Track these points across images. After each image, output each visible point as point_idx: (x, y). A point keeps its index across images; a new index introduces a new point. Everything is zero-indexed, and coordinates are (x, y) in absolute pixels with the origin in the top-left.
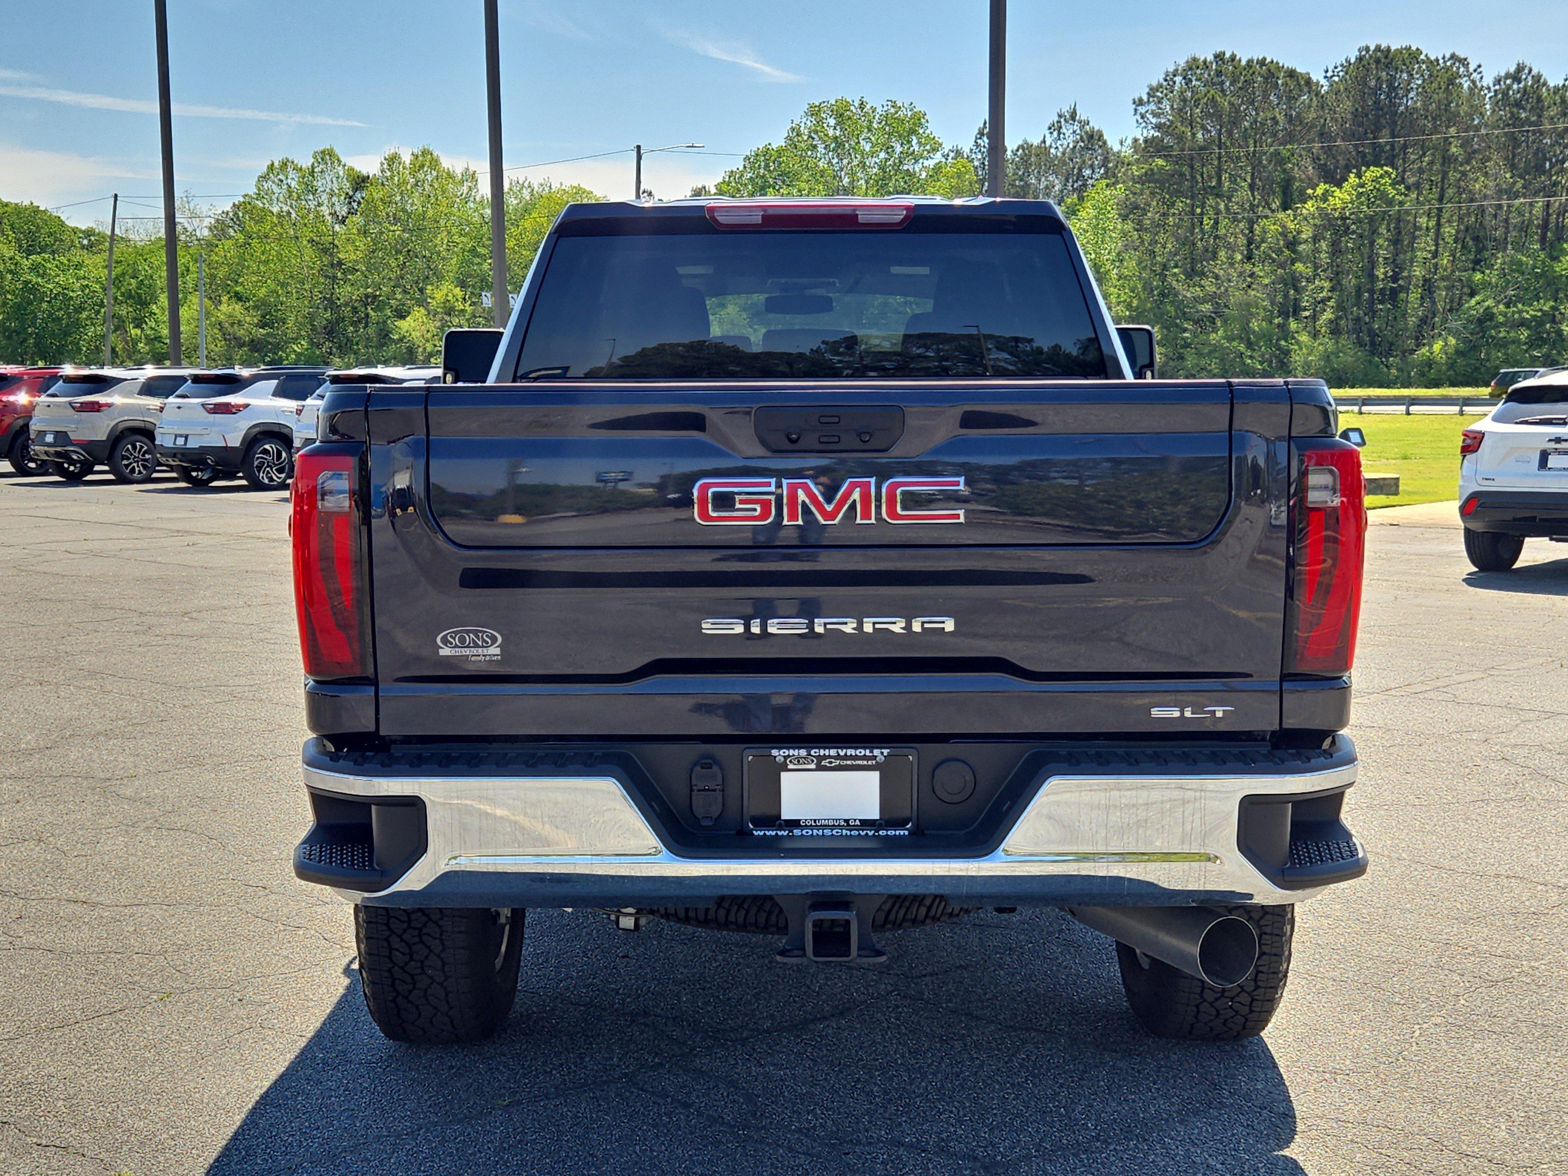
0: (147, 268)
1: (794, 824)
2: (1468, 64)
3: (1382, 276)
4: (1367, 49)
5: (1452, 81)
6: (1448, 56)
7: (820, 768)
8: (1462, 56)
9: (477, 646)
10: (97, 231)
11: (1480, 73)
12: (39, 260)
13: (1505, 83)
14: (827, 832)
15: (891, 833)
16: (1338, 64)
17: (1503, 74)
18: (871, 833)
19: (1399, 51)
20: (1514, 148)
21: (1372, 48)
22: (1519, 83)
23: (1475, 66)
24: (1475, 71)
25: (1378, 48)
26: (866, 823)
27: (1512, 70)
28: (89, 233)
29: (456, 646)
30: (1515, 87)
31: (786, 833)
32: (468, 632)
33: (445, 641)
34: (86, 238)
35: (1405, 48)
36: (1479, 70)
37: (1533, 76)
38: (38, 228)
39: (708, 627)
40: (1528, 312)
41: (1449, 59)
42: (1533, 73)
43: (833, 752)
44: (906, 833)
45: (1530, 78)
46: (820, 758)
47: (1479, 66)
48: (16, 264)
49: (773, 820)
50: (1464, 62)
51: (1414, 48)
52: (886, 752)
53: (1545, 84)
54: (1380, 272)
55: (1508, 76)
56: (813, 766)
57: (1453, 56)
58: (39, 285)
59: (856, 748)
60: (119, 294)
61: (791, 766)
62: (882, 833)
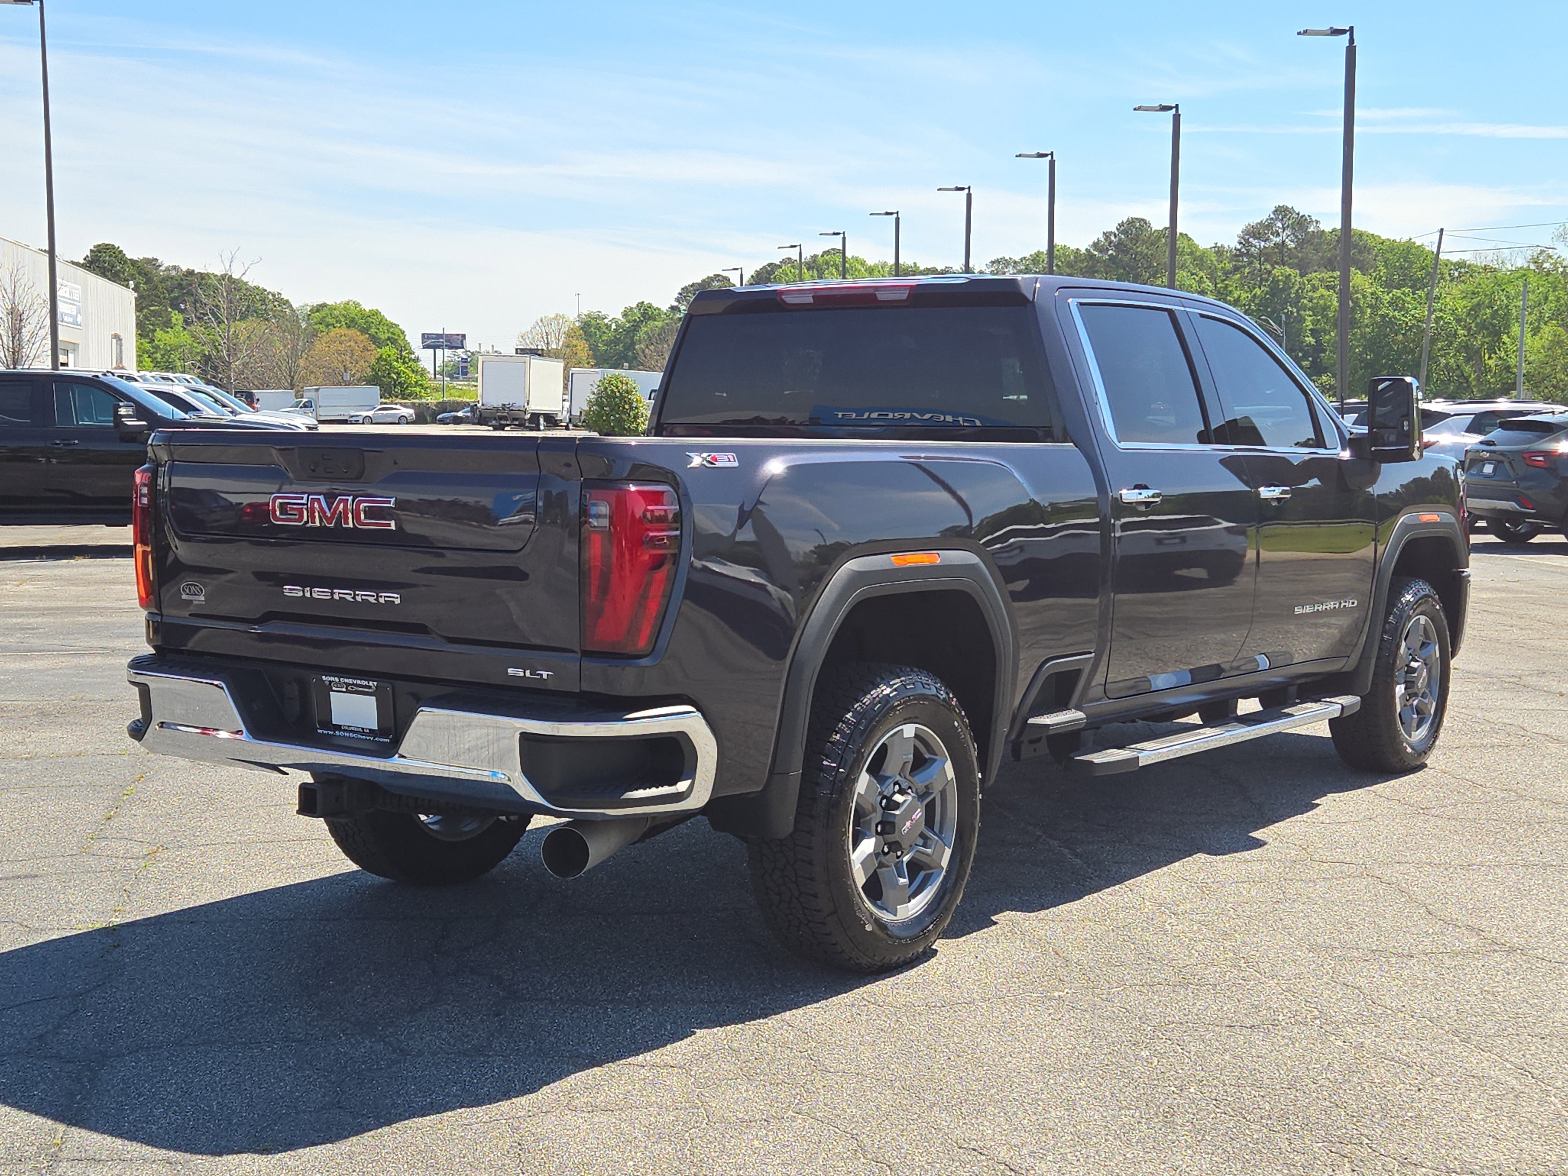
0: (1503, 298)
1: (338, 727)
7: (347, 692)
10: (1468, 262)
12: (1399, 295)
14: (347, 734)
15: (382, 740)
18: (372, 738)
26: (363, 732)
28: (1460, 265)
31: (332, 733)
34: (1457, 270)
38: (1411, 263)
43: (355, 682)
44: (389, 741)
46: (348, 685)
48: (1377, 298)
49: (327, 723)
52: (375, 683)
56: (344, 690)
58: (1395, 318)
59: (361, 680)
60: (1473, 325)
61: (334, 688)
62: (377, 739)
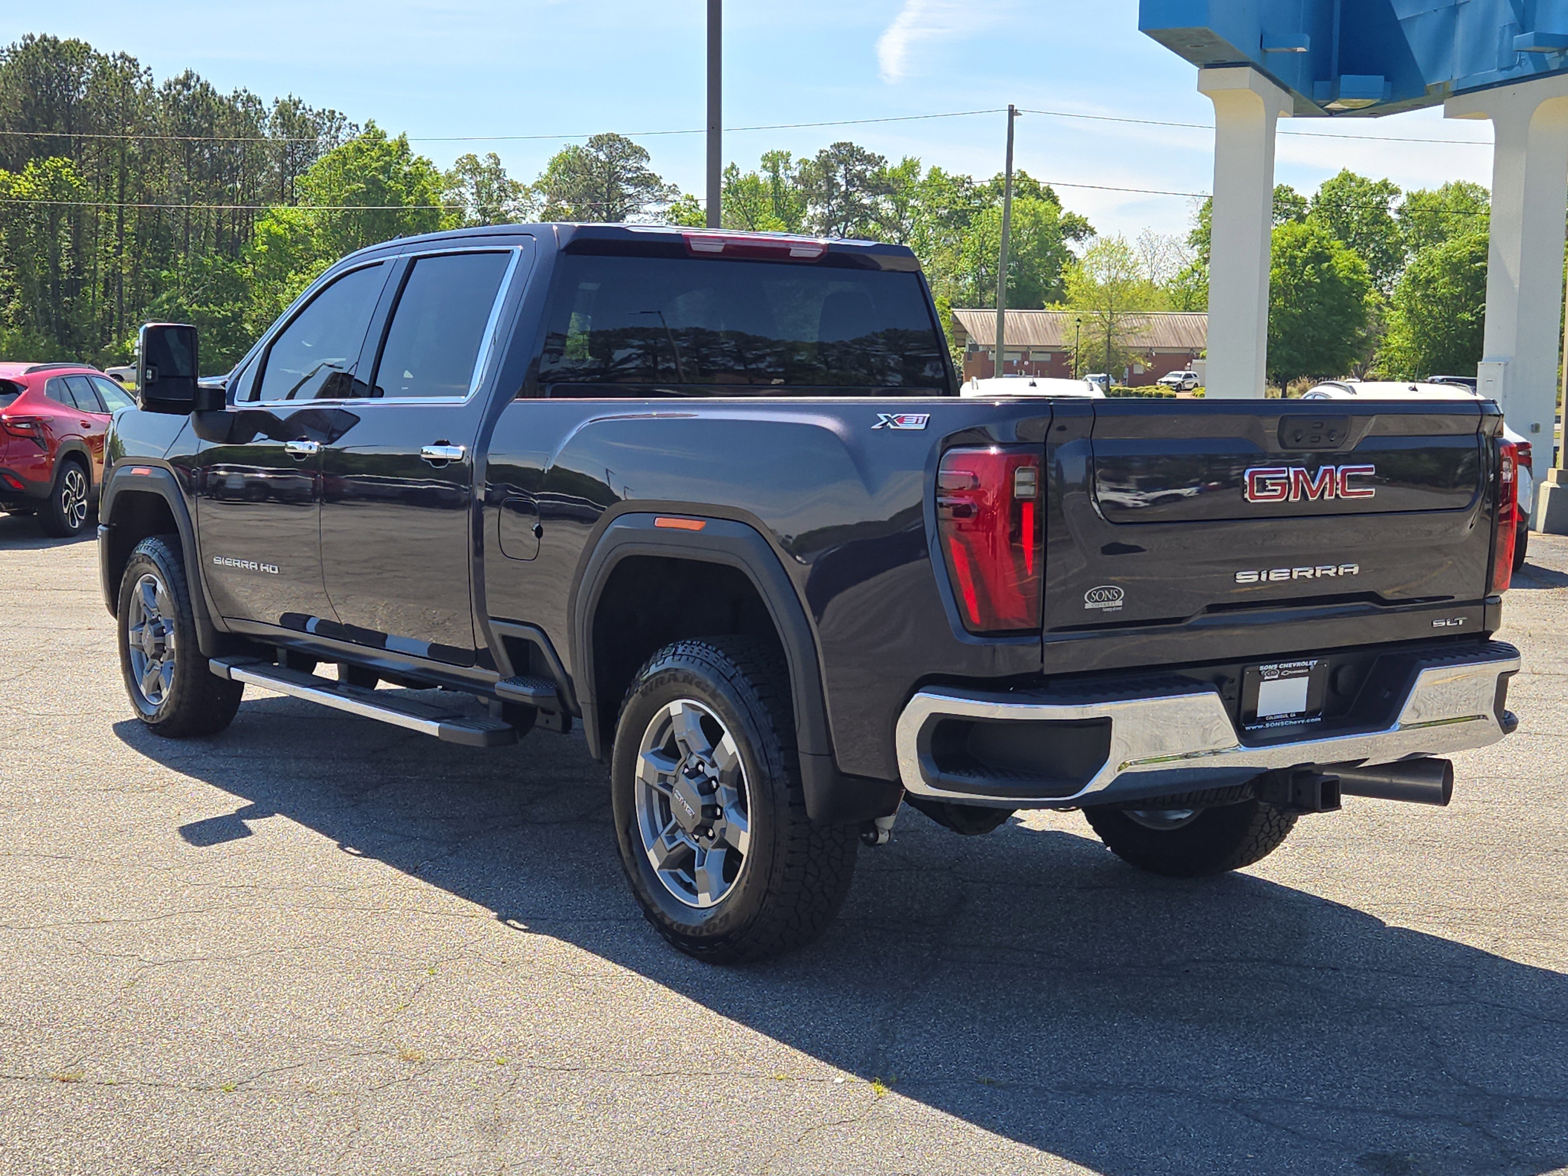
1: (1263, 719)
2: (138, 65)
3: (66, 268)
4: (32, 38)
5: (126, 82)
6: (118, 55)
7: (1281, 677)
8: (132, 57)
9: (1109, 600)
11: (151, 75)
13: (175, 88)
15: (1313, 720)
16: (4, 48)
17: (172, 79)
18: (1303, 721)
19: (68, 44)
20: (188, 152)
21: (37, 38)
22: (189, 89)
23: (145, 69)
24: (145, 72)
25: (44, 38)
26: (1299, 715)
27: (181, 76)
29: (1096, 601)
30: (185, 92)
31: (1261, 726)
32: (1103, 589)
33: (1090, 597)
35: (74, 41)
36: (149, 73)
37: (201, 85)
39: (1241, 578)
40: (219, 313)
41: (119, 58)
42: (201, 82)
43: (1290, 665)
44: (1319, 719)
45: (198, 86)
46: (1283, 670)
47: (149, 69)
49: (1254, 718)
50: (133, 62)
51: (82, 42)
52: (1315, 662)
53: (213, 93)
54: (64, 265)
55: (177, 82)
56: (1277, 677)
57: (123, 56)
59: (1301, 661)
61: (1266, 678)
62: (1308, 721)
